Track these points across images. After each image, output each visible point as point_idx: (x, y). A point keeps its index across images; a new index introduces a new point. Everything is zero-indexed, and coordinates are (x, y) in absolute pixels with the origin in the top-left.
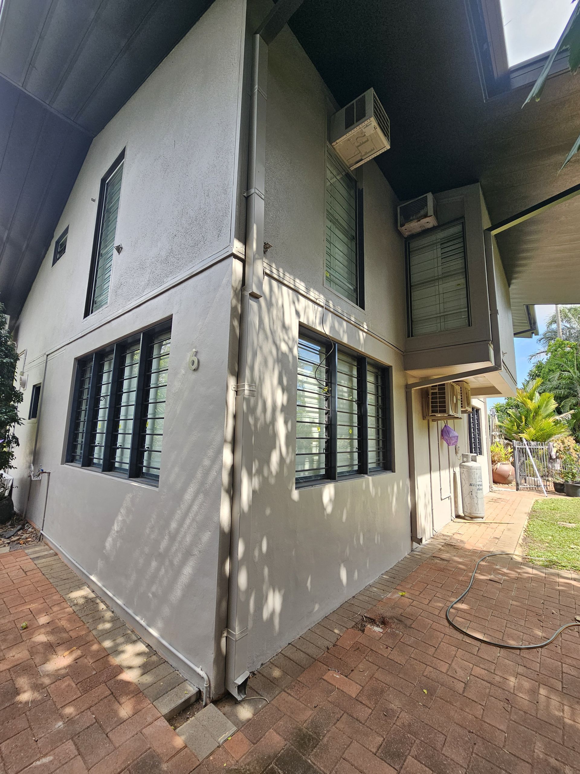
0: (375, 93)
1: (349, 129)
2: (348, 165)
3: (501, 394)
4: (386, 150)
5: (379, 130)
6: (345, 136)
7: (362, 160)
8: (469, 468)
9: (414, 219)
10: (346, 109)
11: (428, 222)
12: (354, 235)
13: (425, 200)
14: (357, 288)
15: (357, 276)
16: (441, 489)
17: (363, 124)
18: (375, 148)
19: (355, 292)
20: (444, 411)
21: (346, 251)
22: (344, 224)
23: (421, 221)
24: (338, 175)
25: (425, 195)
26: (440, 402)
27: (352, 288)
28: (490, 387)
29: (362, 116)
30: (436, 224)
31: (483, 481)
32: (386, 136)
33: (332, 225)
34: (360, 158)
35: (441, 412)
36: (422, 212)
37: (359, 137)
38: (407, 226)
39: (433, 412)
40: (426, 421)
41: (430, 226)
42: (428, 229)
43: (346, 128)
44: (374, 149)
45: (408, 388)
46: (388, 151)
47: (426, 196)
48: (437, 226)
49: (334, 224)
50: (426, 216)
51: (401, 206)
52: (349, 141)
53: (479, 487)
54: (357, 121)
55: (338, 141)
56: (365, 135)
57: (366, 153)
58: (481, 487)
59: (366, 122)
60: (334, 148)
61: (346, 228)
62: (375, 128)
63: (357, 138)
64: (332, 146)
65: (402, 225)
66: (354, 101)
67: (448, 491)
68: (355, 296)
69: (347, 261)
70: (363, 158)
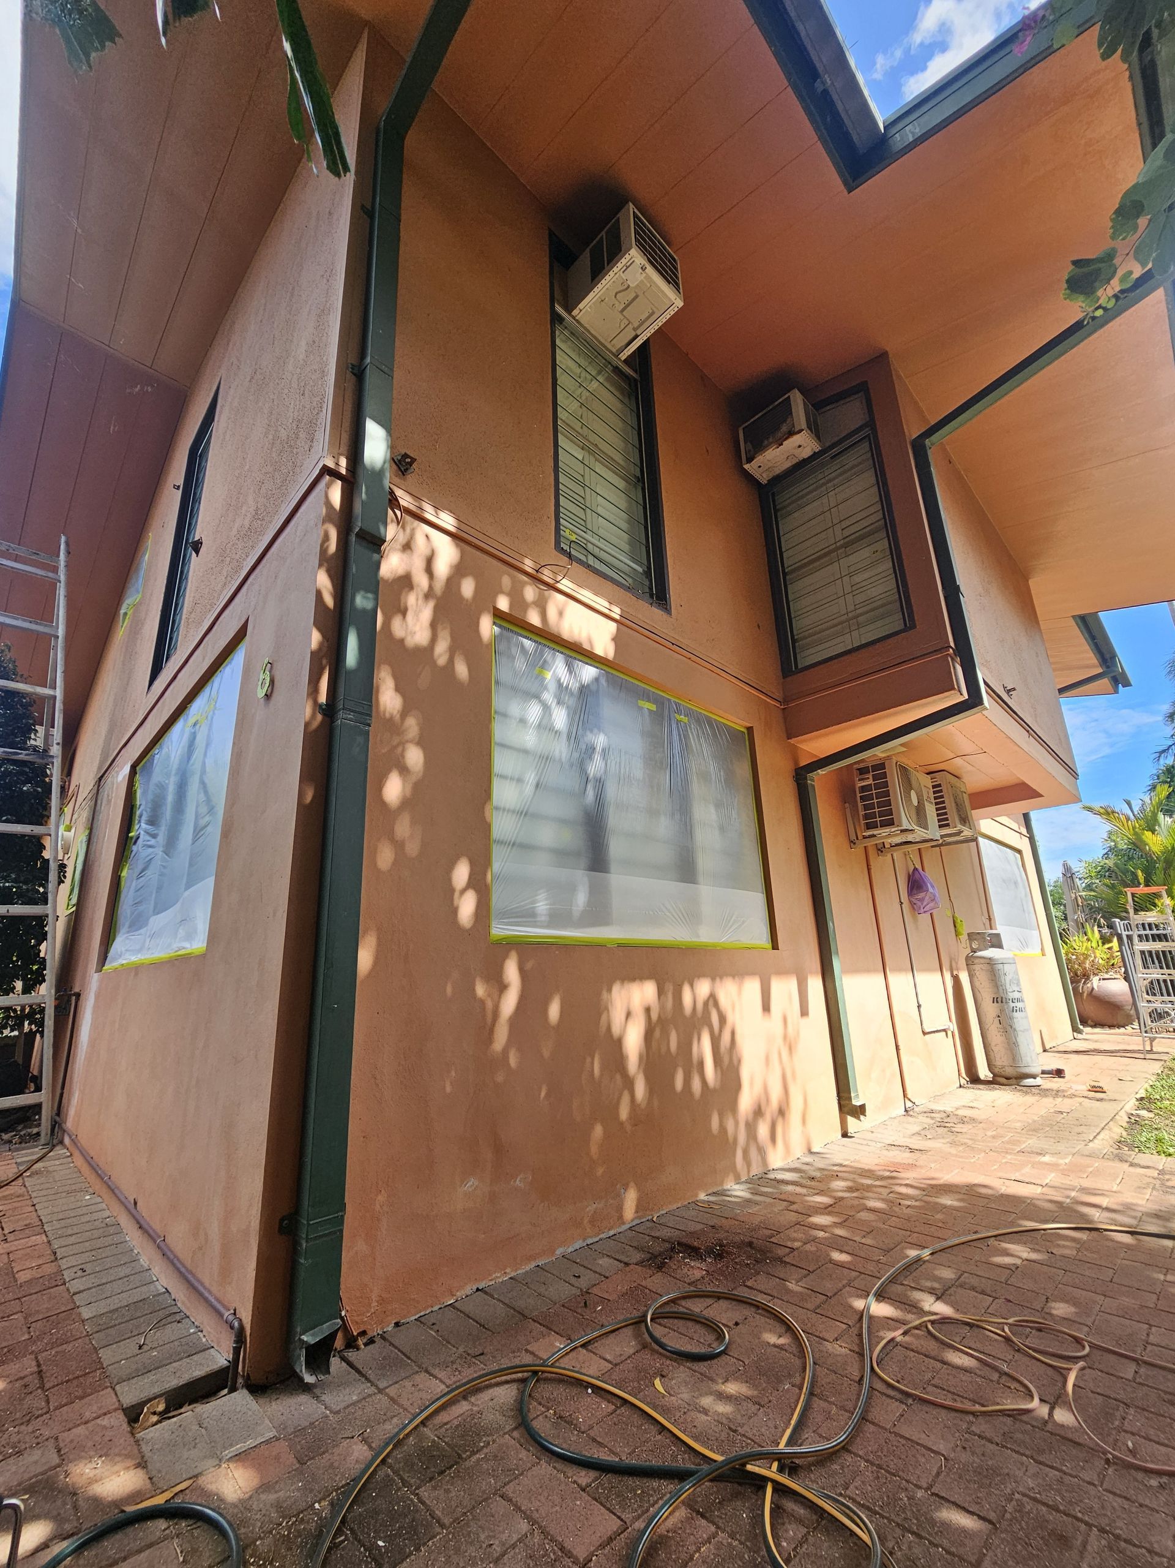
0: (636, 211)
1: (597, 279)
2: (614, 350)
3: (1041, 796)
4: (676, 309)
5: (650, 270)
6: (591, 295)
7: (636, 337)
8: (990, 962)
9: (771, 443)
10: (591, 250)
11: (800, 446)
12: (638, 474)
13: (787, 404)
14: (649, 568)
15: (647, 547)
16: (919, 1006)
17: (619, 265)
18: (655, 309)
19: (647, 577)
20: (891, 823)
21: (623, 505)
22: (618, 458)
23: (785, 443)
24: (599, 373)
25: (786, 396)
26: (880, 805)
27: (640, 569)
28: (1017, 785)
29: (615, 251)
30: (817, 448)
31: (1023, 991)
32: (669, 282)
33: (587, 454)
34: (633, 334)
35: (885, 824)
36: (784, 428)
37: (620, 292)
38: (759, 460)
39: (869, 827)
40: (859, 850)
41: (806, 453)
42: (804, 460)
43: (593, 280)
44: (653, 313)
45: (801, 776)
46: (680, 310)
47: (789, 397)
48: (820, 451)
49: (591, 452)
50: (791, 434)
51: (744, 425)
52: (603, 303)
53: (1014, 1005)
54: (608, 264)
55: (581, 306)
56: (629, 286)
57: (642, 323)
58: (1019, 1005)
59: (624, 261)
60: (577, 321)
61: (622, 463)
62: (643, 269)
63: (616, 294)
64: (574, 318)
65: (750, 460)
66: (603, 233)
67: (940, 1014)
68: (647, 583)
69: (628, 522)
70: (639, 332)
